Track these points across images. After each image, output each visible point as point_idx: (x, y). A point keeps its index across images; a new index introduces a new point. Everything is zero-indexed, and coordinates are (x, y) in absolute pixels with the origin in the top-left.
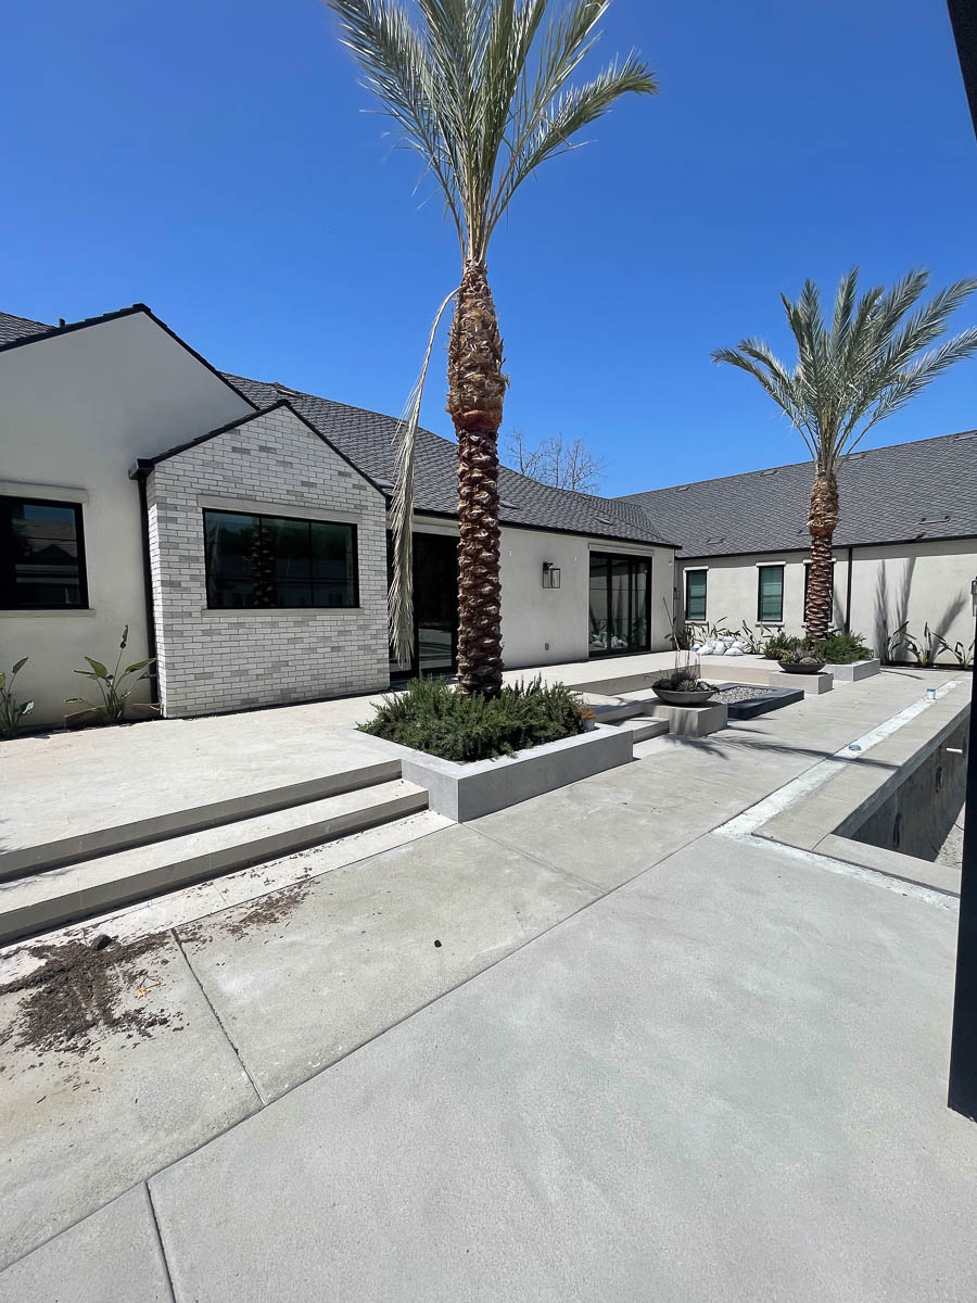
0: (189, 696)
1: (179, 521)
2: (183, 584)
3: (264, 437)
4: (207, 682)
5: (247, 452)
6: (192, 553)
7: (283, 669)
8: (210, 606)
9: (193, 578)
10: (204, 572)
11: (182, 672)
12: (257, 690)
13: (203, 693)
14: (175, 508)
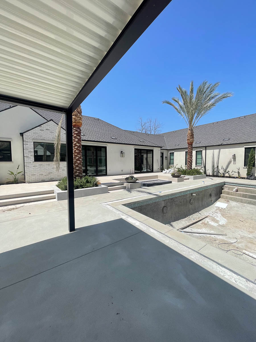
0: (30, 179)
1: (28, 144)
2: (29, 157)
3: (47, 127)
4: (34, 176)
5: (43, 130)
6: (31, 151)
7: (51, 174)
8: (35, 161)
9: (31, 156)
10: (34, 154)
11: (29, 174)
12: (45, 178)
13: (33, 178)
14: (28, 142)
